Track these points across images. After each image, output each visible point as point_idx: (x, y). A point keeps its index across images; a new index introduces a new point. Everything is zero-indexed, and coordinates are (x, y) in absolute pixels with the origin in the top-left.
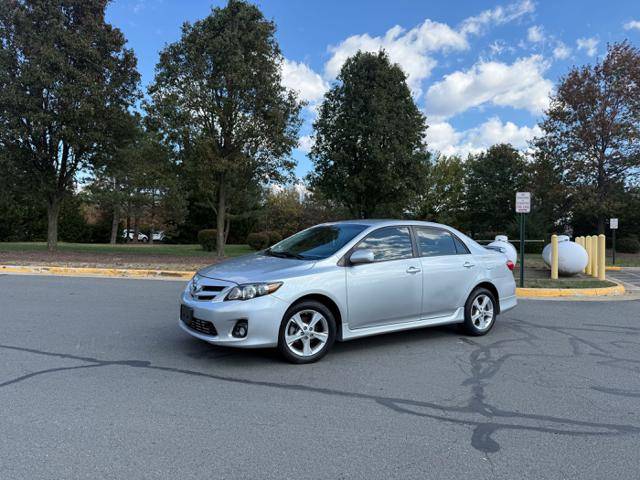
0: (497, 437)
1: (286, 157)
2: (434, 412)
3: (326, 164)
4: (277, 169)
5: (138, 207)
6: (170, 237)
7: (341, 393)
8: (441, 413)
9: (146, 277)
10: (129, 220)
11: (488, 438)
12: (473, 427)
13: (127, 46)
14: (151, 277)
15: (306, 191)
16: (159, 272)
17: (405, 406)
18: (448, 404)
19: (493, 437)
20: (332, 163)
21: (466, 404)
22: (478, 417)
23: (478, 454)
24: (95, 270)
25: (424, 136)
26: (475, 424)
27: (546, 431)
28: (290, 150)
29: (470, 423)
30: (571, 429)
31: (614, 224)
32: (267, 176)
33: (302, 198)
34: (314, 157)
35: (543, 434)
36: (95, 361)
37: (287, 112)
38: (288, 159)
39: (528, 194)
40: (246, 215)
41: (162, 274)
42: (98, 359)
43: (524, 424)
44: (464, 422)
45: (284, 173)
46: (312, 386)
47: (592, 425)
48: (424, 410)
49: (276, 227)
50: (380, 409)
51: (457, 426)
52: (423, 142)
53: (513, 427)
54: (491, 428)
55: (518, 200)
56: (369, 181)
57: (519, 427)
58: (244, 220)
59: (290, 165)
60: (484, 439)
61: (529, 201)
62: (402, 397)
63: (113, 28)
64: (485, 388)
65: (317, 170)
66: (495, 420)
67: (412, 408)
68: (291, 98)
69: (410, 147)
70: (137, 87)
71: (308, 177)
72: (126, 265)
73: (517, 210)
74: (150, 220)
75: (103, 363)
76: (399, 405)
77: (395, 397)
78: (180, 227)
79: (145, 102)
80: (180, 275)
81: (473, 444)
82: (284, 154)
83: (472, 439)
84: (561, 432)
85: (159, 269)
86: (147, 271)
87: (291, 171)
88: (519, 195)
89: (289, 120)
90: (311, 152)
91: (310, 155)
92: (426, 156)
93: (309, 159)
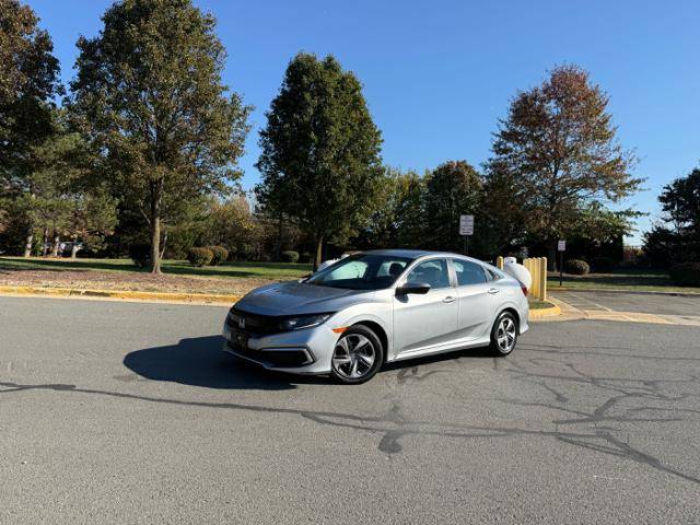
0: (402, 440)
1: (231, 166)
2: (352, 422)
3: (275, 176)
4: (222, 179)
7: (270, 410)
8: (359, 423)
11: (394, 441)
12: (384, 434)
13: (40, 26)
14: (73, 297)
15: (257, 203)
16: (83, 291)
17: (328, 418)
18: (367, 415)
19: (398, 441)
20: (282, 174)
21: (383, 415)
22: (390, 426)
23: (382, 455)
24: (6, 288)
25: (379, 150)
26: (387, 431)
28: (235, 158)
29: (383, 430)
30: (466, 433)
31: (562, 245)
32: (209, 186)
33: (252, 210)
34: (263, 168)
35: (442, 437)
36: (13, 385)
38: (233, 168)
39: (471, 218)
40: (185, 227)
41: (87, 293)
42: (17, 383)
43: (428, 430)
44: (377, 430)
45: (229, 183)
46: (242, 404)
47: (487, 429)
50: (304, 421)
51: (370, 434)
52: (378, 157)
54: (398, 435)
55: (462, 223)
58: (183, 233)
59: (235, 176)
60: (390, 443)
61: (472, 223)
62: (326, 411)
63: (21, 6)
65: (266, 182)
66: (406, 427)
67: (334, 420)
68: (234, 102)
70: (56, 76)
71: (256, 190)
72: (44, 283)
73: (461, 233)
75: (22, 388)
76: (322, 417)
77: (320, 410)
78: (107, 239)
79: (67, 99)
81: (380, 447)
82: (229, 162)
83: (380, 443)
84: (458, 435)
85: (83, 288)
86: (69, 290)
87: (238, 181)
88: (463, 217)
89: (235, 125)
90: (260, 162)
91: (258, 165)
92: (380, 172)
93: (257, 170)
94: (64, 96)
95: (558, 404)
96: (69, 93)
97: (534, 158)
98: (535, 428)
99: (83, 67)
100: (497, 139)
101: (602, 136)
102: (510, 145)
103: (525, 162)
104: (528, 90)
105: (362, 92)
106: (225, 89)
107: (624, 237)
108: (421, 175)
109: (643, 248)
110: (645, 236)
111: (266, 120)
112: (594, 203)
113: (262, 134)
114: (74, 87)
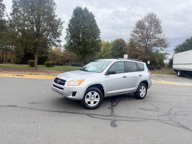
0: (117, 123)
2: (101, 117)
3: (70, 42)
4: (55, 42)
5: (6, 51)
6: (18, 62)
8: (103, 117)
9: (11, 76)
10: (3, 56)
11: (114, 123)
12: (111, 121)
14: (13, 76)
15: (64, 49)
17: (94, 116)
18: (105, 115)
20: (72, 41)
21: (109, 114)
22: (112, 118)
23: (112, 128)
25: (100, 35)
26: (111, 120)
27: (128, 121)
28: (59, 36)
29: (110, 120)
30: (134, 120)
31: (149, 62)
32: (52, 44)
34: (67, 39)
35: (128, 122)
37: (58, 24)
38: (58, 39)
39: (127, 55)
40: (44, 55)
41: (17, 75)
43: (123, 119)
44: (109, 119)
45: (57, 43)
47: (139, 118)
48: (98, 117)
49: (54, 59)
50: (87, 117)
51: (107, 121)
52: (99, 37)
53: (121, 120)
56: (84, 48)
57: (122, 120)
58: (43, 57)
59: (59, 41)
64: (114, 110)
65: (67, 43)
66: (117, 118)
67: (96, 116)
68: (59, 20)
69: (96, 38)
71: (65, 46)
72: (4, 72)
74: (11, 56)
76: (92, 115)
78: (21, 59)
80: (23, 76)
81: (111, 125)
82: (57, 38)
83: (111, 124)
84: (132, 121)
85: (16, 74)
86: (11, 74)
87: (60, 43)
88: (125, 55)
89: (59, 27)
90: (66, 38)
91: (65, 39)
92: (100, 41)
93: (65, 40)
94: (8, 17)
95: (157, 110)
96: (10, 16)
97: (141, 38)
98: (152, 118)
99: (14, 8)
100: (132, 32)
101: (160, 32)
102: (135, 34)
103: (139, 39)
104: (140, 19)
105: (95, 18)
106: (57, 16)
107: (164, 60)
108: (110, 42)
109: (169, 63)
110: (170, 60)
111: (68, 25)
112: (157, 51)
113: (66, 29)
114: (11, 14)
